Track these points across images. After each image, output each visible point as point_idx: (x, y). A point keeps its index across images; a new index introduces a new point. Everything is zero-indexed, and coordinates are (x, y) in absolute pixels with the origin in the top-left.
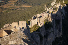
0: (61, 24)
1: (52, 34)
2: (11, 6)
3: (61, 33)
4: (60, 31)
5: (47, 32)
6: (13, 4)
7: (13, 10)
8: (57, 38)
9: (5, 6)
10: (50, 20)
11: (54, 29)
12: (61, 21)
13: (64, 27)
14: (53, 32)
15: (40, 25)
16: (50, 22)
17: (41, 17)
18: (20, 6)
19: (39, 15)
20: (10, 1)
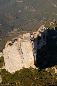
0: (46, 38)
1: (41, 43)
2: (15, 32)
3: (46, 43)
4: (45, 41)
5: (39, 41)
6: (16, 31)
7: (16, 34)
8: (43, 45)
9: (12, 32)
10: (40, 35)
11: (42, 40)
12: (46, 36)
13: (47, 40)
14: (42, 41)
15: (35, 38)
16: (40, 36)
17: (35, 34)
18: (20, 32)
19: (34, 33)
20: (14, 29)
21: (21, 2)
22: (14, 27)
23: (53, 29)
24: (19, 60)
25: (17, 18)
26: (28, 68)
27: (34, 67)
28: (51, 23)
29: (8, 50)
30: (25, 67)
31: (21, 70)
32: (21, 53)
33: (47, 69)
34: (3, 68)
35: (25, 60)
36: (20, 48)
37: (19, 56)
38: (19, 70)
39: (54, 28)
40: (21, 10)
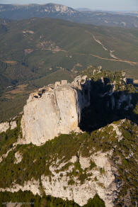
2: (21, 92)
6: (23, 89)
10: (80, 88)
12: (89, 92)
21: (31, 32)
22: (17, 82)
23: (101, 80)
24: (53, 121)
25: (23, 64)
26: (67, 133)
27: (78, 130)
28: (95, 71)
29: (34, 106)
30: (63, 133)
31: (56, 138)
32: (57, 110)
33: (100, 130)
34: (18, 143)
35: (63, 121)
36: (54, 101)
37: (54, 114)
38: (52, 138)
39: (102, 78)
40: (32, 48)
